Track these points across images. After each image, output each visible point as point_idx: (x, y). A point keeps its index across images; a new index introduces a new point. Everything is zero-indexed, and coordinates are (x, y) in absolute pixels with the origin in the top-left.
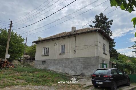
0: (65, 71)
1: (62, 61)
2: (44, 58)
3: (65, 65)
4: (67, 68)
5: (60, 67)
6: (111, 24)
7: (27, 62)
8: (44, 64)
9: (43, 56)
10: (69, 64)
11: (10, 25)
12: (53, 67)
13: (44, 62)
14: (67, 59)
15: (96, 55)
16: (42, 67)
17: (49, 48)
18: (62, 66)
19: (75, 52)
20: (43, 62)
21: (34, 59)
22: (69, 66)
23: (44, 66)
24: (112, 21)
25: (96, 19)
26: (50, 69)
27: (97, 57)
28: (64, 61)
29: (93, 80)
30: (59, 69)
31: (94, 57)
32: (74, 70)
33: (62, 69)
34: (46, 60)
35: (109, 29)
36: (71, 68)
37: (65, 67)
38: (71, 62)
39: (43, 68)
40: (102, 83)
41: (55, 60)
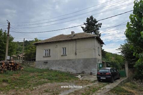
0: (67, 70)
1: (64, 62)
2: (46, 59)
3: (67, 65)
4: (69, 68)
5: (62, 66)
6: (100, 27)
7: (27, 63)
8: (46, 64)
9: (44, 57)
10: (71, 64)
11: (8, 27)
12: (55, 67)
13: (46, 63)
14: (69, 60)
15: (94, 57)
16: (44, 67)
17: (50, 50)
18: (65, 66)
19: (76, 54)
20: (44, 62)
21: (35, 60)
22: (71, 66)
23: (46, 66)
24: (101, 24)
25: (87, 21)
26: (52, 69)
27: (95, 58)
28: (66, 62)
29: (98, 76)
30: (62, 69)
31: (93, 58)
32: (76, 69)
33: (64, 68)
34: (47, 61)
35: (98, 31)
36: (73, 68)
37: (67, 67)
38: (73, 62)
39: (46, 68)
40: (105, 78)
41: (57, 61)
